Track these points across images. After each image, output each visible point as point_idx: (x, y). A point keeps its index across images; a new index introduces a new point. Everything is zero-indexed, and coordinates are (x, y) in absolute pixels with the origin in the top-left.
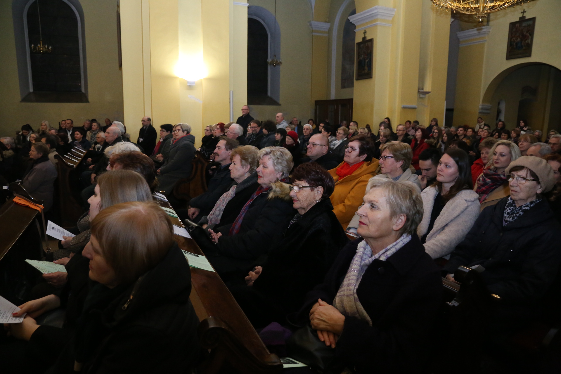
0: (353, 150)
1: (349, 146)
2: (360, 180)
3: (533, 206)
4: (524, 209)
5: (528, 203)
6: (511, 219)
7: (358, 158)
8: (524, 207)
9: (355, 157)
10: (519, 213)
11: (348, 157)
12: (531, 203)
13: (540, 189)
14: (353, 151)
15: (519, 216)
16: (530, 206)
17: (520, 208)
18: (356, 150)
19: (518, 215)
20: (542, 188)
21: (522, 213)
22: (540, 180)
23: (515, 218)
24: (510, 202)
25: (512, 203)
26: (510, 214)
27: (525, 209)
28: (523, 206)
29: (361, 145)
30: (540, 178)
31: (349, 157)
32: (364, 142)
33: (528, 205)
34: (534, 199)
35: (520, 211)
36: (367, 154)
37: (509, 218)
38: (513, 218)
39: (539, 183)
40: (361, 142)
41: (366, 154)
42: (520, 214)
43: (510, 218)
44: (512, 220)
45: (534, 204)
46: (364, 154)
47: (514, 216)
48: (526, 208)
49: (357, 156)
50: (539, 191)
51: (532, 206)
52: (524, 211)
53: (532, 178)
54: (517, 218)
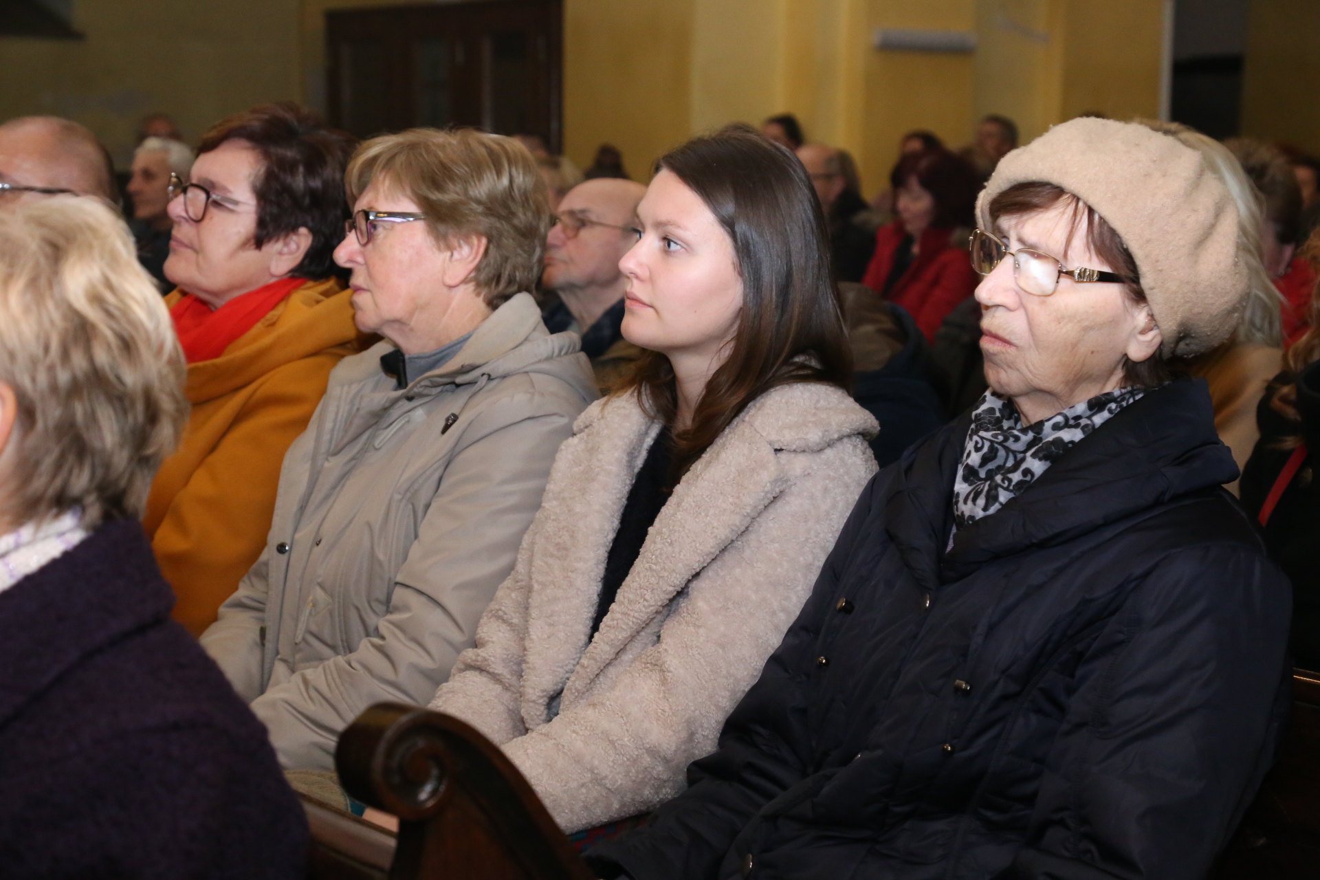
0: (217, 204)
1: (194, 181)
2: (259, 394)
3: (1106, 424)
4: (1050, 439)
5: (1081, 408)
6: (981, 501)
7: (252, 254)
8: (1056, 427)
9: (233, 254)
10: (1023, 466)
11: (189, 253)
12: (1096, 405)
13: (1143, 332)
14: (213, 211)
15: (1020, 483)
16: (1083, 422)
17: (1031, 435)
18: (236, 203)
19: (1016, 477)
20: (1157, 326)
21: (1037, 467)
22: (1146, 282)
23: (1004, 497)
24: (991, 410)
25: (998, 414)
26: (982, 474)
27: (1059, 441)
28: (1048, 425)
29: (263, 170)
30: (1144, 267)
31: (196, 251)
32: (290, 153)
33: (1078, 418)
34: (1113, 386)
35: (1029, 454)
36: (311, 230)
37: (970, 502)
38: (992, 498)
39: (1139, 297)
40: (267, 155)
41: (303, 230)
42: (1027, 472)
43: (974, 500)
44: (985, 509)
45: (1110, 411)
46: (293, 229)
47: (998, 486)
48: (1068, 435)
49: (244, 245)
50: (1139, 350)
51: (1098, 420)
52: (1056, 454)
53: (1098, 266)
54: (1011, 495)
